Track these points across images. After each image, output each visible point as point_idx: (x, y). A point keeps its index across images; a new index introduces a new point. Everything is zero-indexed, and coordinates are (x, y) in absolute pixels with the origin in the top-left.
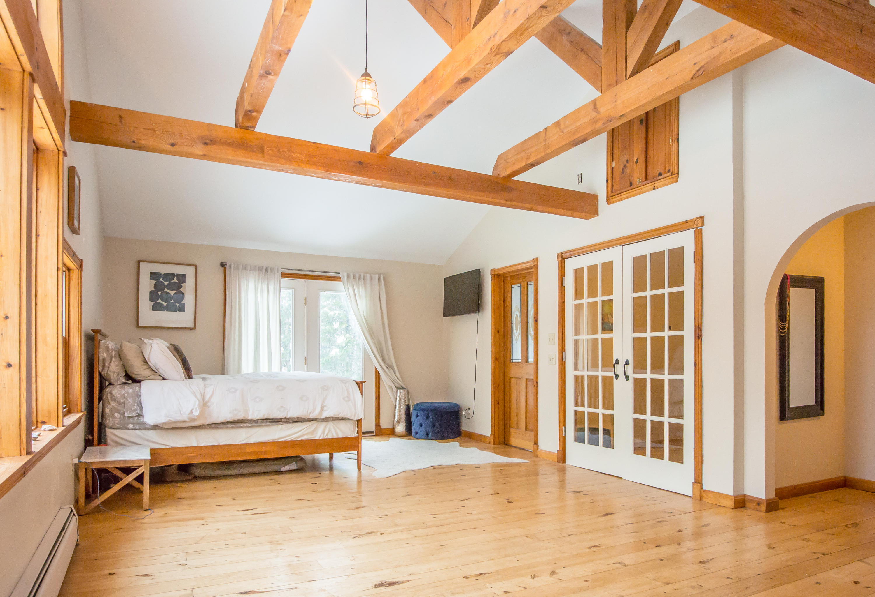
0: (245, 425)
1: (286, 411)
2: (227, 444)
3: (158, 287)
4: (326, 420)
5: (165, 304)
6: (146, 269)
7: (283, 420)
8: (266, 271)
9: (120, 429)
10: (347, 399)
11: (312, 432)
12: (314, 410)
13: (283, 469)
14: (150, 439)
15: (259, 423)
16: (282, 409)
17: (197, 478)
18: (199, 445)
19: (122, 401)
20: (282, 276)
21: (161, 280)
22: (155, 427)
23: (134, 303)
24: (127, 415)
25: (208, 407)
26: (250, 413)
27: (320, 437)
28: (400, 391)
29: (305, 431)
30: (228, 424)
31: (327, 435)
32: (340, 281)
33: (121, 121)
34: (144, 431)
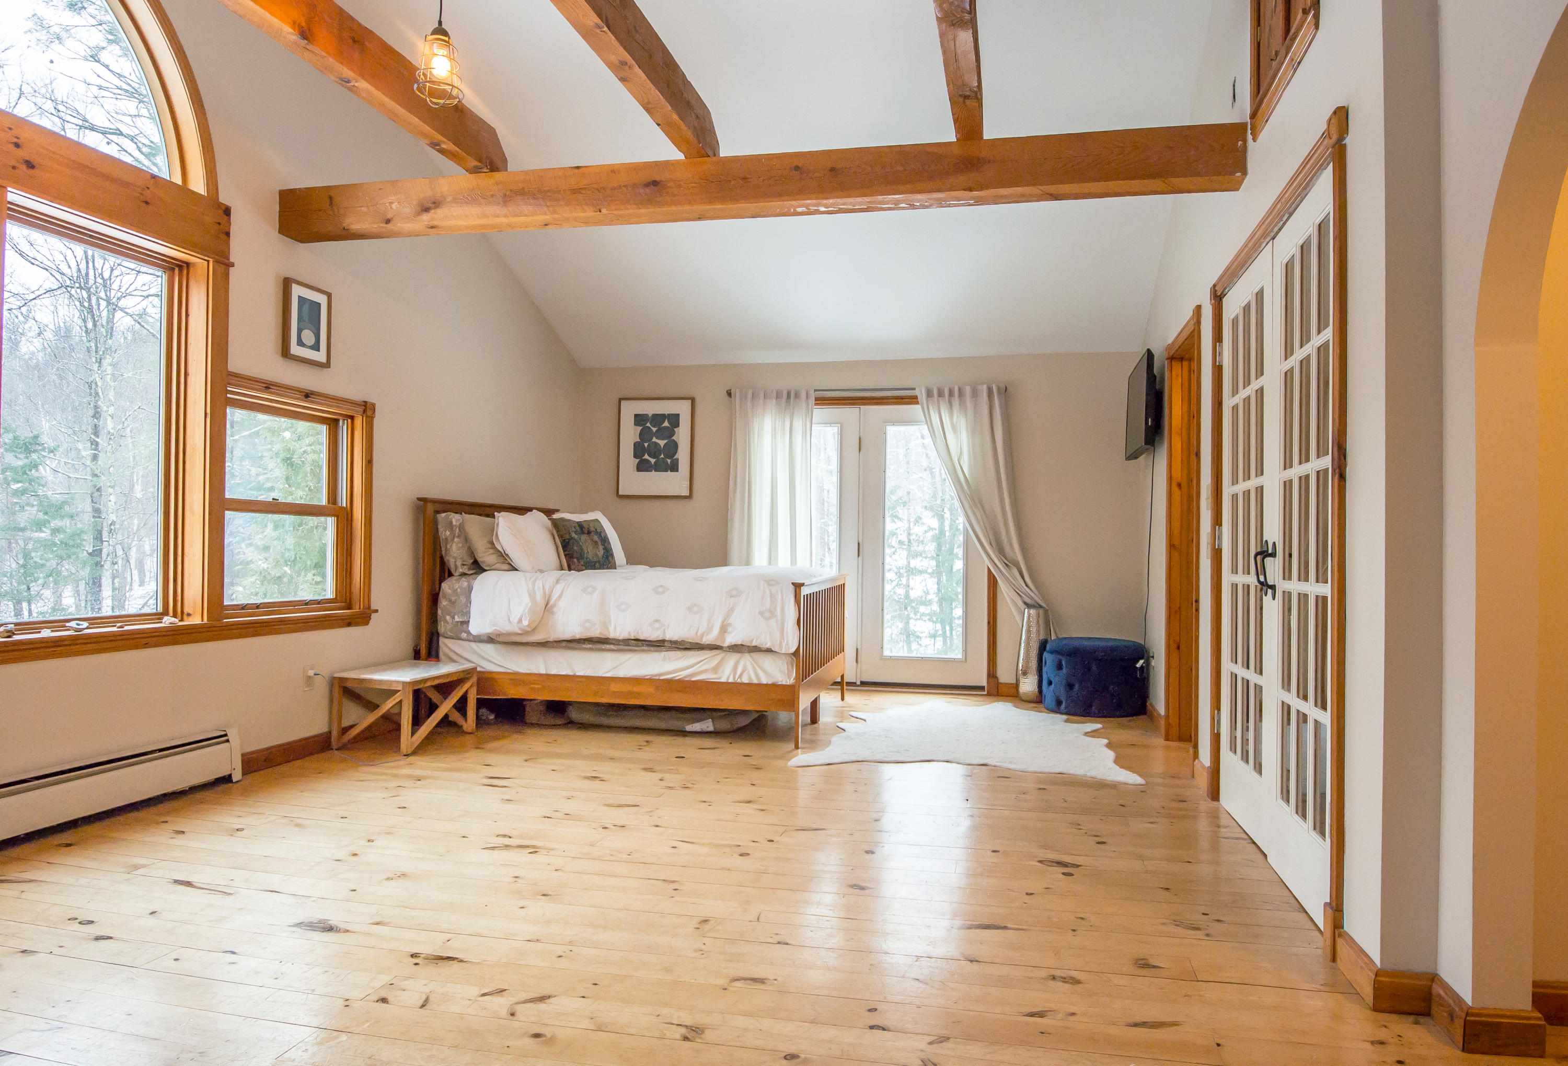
0: (608, 646)
1: (663, 629)
2: (586, 675)
3: (644, 435)
4: (737, 648)
5: (653, 461)
6: (629, 410)
7: (666, 644)
8: (789, 396)
9: (453, 638)
10: (767, 615)
11: (715, 669)
12: (709, 630)
13: (689, 728)
14: (487, 656)
15: (630, 646)
16: (657, 625)
17: (571, 724)
18: (549, 673)
19: (453, 599)
20: (816, 404)
21: (648, 425)
22: (490, 639)
23: (614, 464)
24: (457, 619)
25: (553, 613)
26: (611, 629)
27: (728, 678)
28: (1028, 612)
29: (700, 667)
30: (584, 643)
31: (740, 676)
32: (917, 403)
33: (331, 204)
34: (480, 644)
